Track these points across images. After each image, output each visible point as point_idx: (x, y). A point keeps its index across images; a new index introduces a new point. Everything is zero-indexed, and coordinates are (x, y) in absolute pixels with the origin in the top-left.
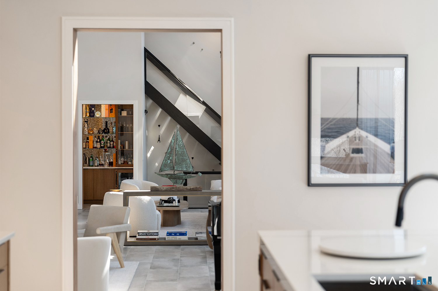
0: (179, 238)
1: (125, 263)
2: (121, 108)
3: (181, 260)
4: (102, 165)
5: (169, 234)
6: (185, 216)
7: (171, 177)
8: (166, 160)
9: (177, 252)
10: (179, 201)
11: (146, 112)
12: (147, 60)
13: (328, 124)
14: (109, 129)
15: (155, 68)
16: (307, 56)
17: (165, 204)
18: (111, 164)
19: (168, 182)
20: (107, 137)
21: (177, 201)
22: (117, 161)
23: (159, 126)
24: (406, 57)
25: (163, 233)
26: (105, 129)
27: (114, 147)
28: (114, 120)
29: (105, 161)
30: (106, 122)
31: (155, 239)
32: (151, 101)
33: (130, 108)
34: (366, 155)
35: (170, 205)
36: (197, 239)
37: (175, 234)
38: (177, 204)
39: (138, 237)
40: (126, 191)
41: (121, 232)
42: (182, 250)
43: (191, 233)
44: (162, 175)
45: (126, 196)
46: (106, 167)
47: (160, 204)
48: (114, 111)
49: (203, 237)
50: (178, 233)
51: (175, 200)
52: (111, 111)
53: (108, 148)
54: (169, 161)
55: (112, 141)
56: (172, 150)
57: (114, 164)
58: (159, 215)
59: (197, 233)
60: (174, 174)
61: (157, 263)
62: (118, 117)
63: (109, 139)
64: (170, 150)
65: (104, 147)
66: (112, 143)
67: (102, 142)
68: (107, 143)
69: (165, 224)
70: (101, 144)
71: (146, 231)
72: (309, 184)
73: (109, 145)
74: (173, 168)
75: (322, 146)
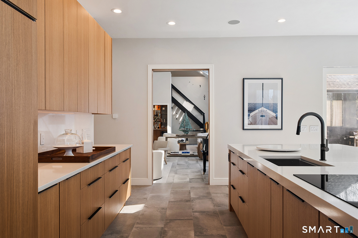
0: (186, 154)
1: (167, 163)
2: (162, 106)
3: (188, 162)
4: (155, 128)
5: (183, 153)
6: (187, 147)
7: (184, 131)
8: (182, 125)
9: (186, 159)
10: (186, 141)
11: (172, 108)
12: (172, 89)
13: (251, 105)
14: (158, 115)
15: (175, 91)
16: (243, 79)
17: (180, 142)
18: (159, 128)
19: (183, 133)
20: (157, 118)
21: (185, 141)
22: (161, 127)
23: (177, 113)
24: (282, 79)
25: (180, 152)
26: (156, 115)
27: (160, 121)
28: (160, 111)
29: (156, 127)
30: (157, 112)
31: (178, 154)
32: (173, 104)
33: (166, 106)
34: (266, 117)
35: (182, 142)
36: (193, 154)
37: (185, 153)
38: (185, 142)
39: (171, 154)
40: (166, 136)
41: (166, 151)
42: (188, 158)
43: (191, 153)
44: (180, 130)
45: (167, 138)
46: (157, 129)
47: (179, 142)
48: (160, 108)
49: (196, 154)
50: (186, 152)
51: (184, 140)
52: (159, 108)
53: (158, 122)
54: (183, 125)
55: (159, 119)
56: (184, 120)
57: (160, 128)
58: (179, 145)
59: (193, 152)
60: (185, 130)
61: (179, 163)
62: (161, 110)
63: (158, 119)
64: (183, 121)
65: (156, 122)
66: (159, 120)
67: (156, 120)
68: (157, 120)
69: (180, 150)
70: (155, 120)
71: (174, 152)
72: (243, 129)
73: (158, 121)
74: (184, 128)
75: (248, 114)
